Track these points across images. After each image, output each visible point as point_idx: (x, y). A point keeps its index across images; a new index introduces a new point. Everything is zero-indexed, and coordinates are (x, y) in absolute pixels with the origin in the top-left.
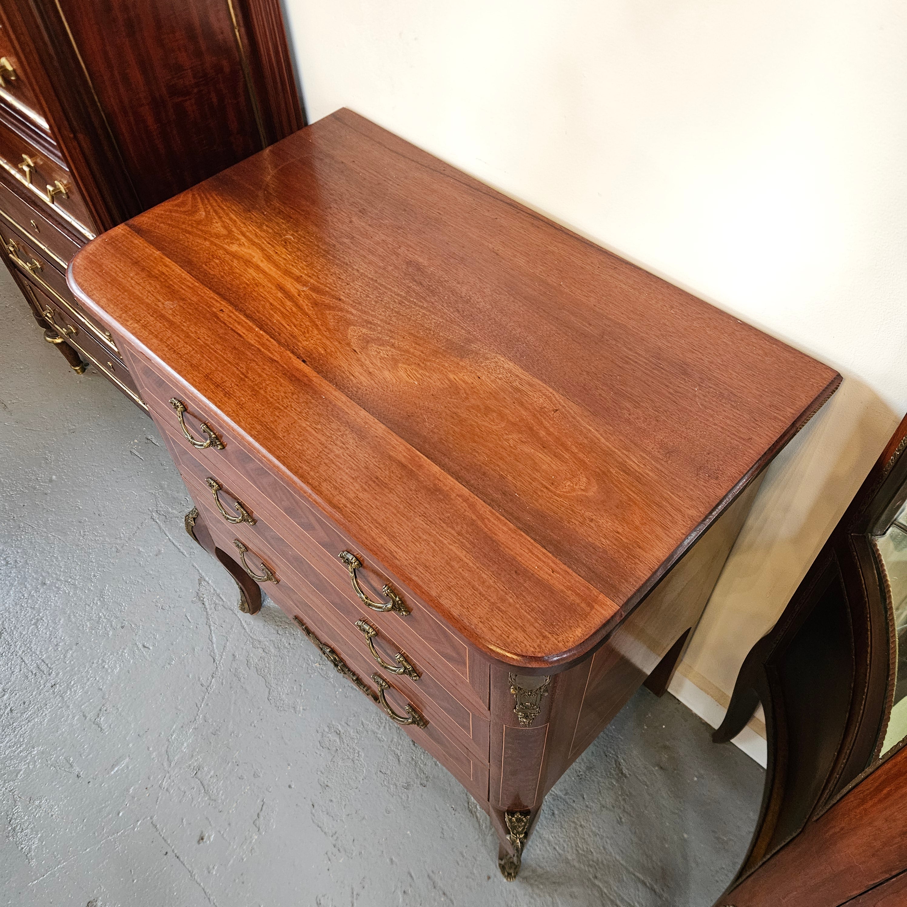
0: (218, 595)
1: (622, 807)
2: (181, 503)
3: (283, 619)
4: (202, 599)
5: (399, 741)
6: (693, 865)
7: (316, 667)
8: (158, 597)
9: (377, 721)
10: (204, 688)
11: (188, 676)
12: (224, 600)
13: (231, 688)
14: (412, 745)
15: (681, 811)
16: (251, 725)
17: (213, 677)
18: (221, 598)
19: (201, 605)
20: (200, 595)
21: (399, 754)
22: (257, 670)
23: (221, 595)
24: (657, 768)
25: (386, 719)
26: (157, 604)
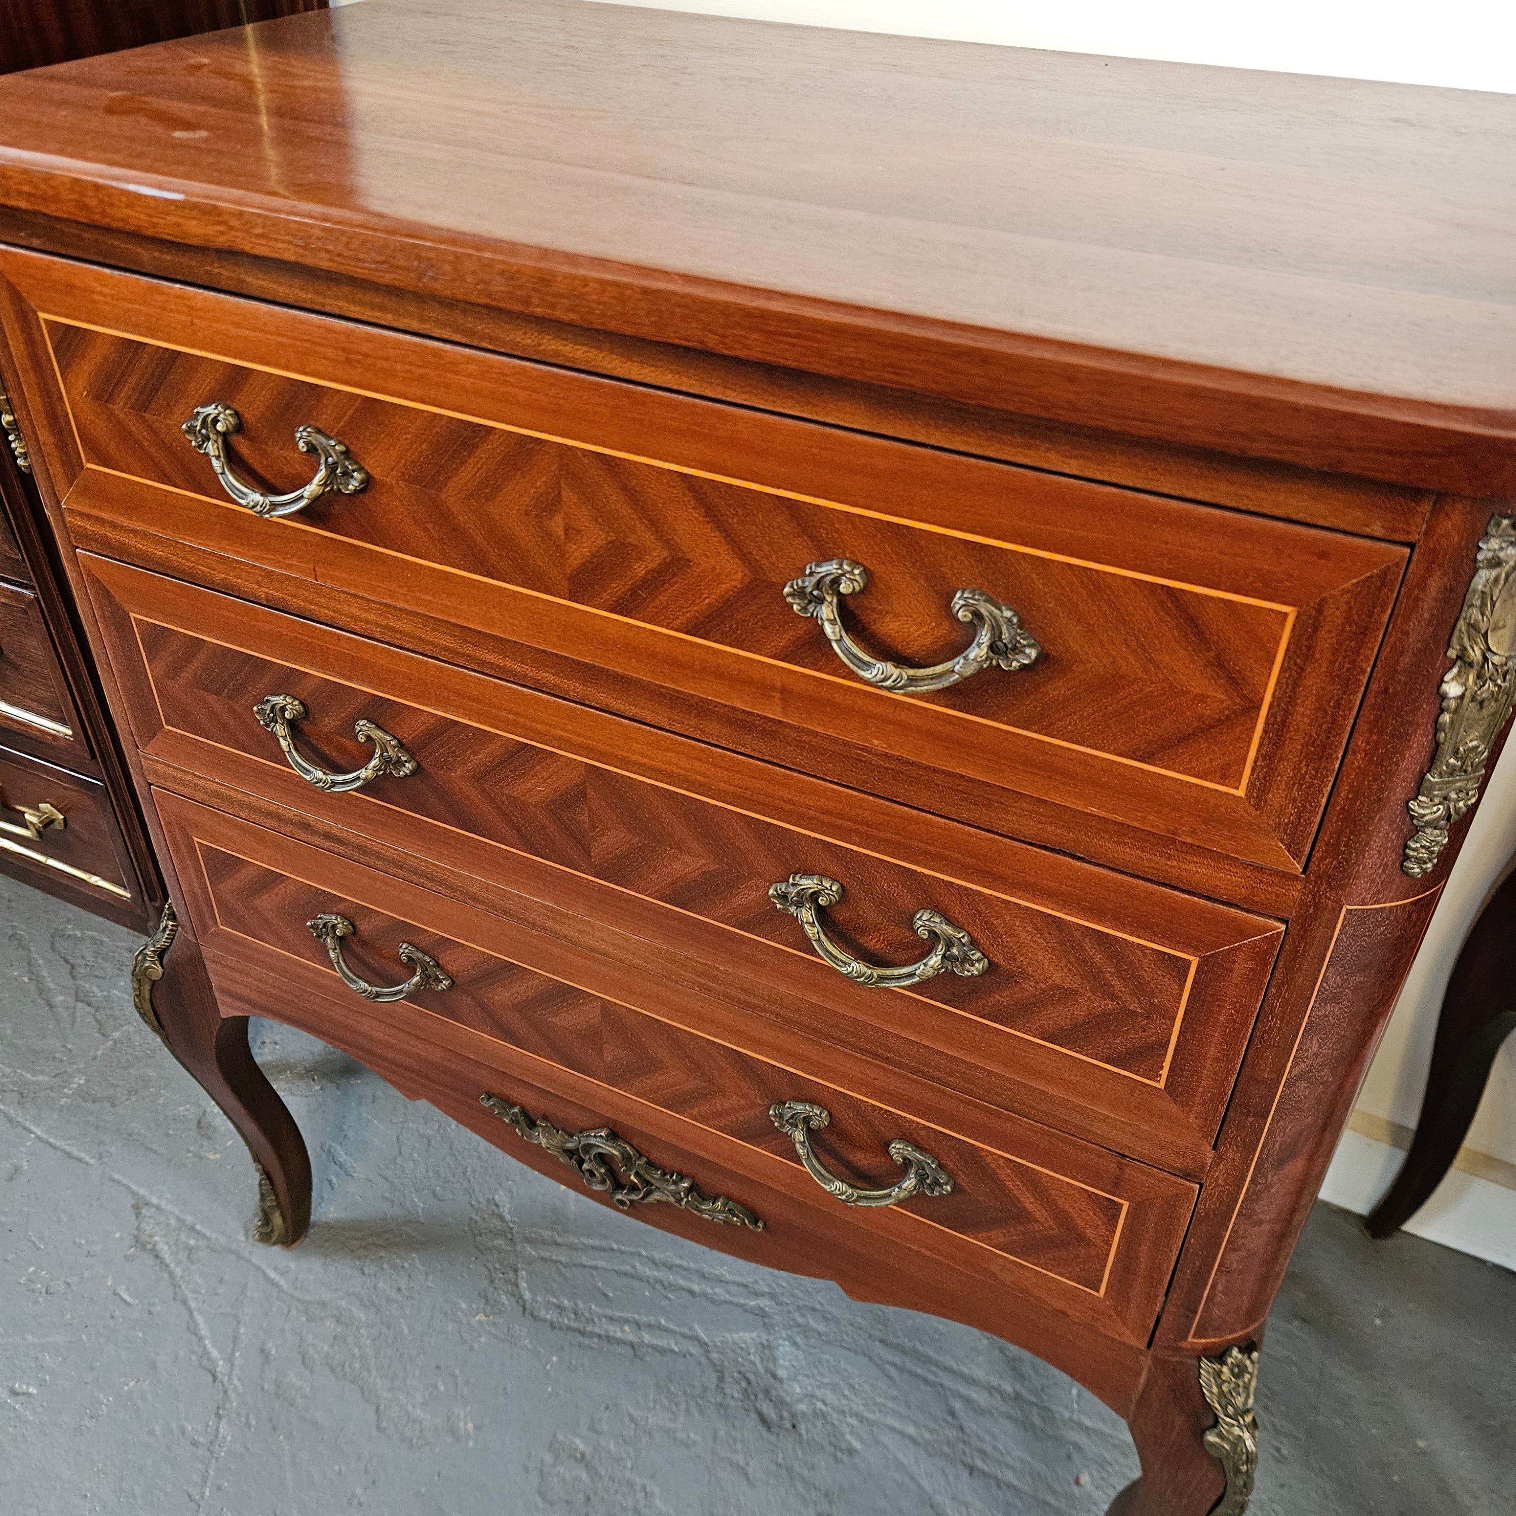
0: (192, 1228)
1: (1269, 1427)
2: (54, 1058)
3: (370, 1240)
4: (149, 1246)
5: (733, 1433)
6: (1467, 1500)
7: (480, 1322)
8: (32, 1269)
9: (666, 1403)
10: (201, 1452)
11: (151, 1433)
12: (208, 1233)
13: (274, 1428)
14: (765, 1434)
15: (1384, 1395)
16: (350, 1504)
17: (219, 1417)
18: (198, 1233)
19: (149, 1260)
20: (144, 1238)
21: (742, 1463)
22: (333, 1370)
23: (198, 1227)
24: (1296, 1323)
25: (685, 1393)
26: (32, 1286)
